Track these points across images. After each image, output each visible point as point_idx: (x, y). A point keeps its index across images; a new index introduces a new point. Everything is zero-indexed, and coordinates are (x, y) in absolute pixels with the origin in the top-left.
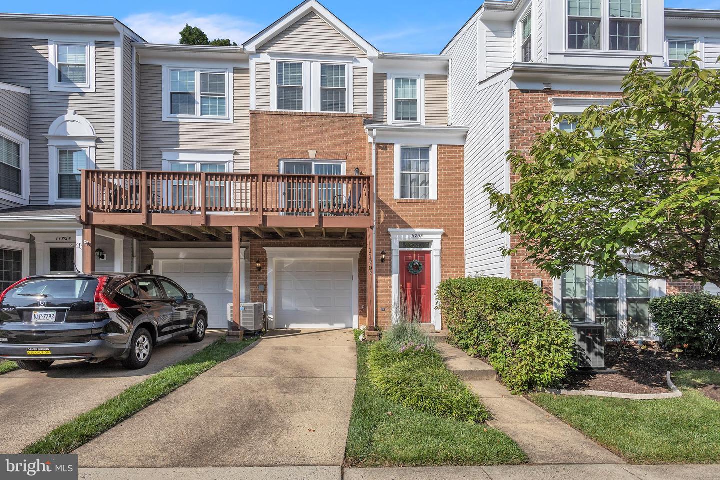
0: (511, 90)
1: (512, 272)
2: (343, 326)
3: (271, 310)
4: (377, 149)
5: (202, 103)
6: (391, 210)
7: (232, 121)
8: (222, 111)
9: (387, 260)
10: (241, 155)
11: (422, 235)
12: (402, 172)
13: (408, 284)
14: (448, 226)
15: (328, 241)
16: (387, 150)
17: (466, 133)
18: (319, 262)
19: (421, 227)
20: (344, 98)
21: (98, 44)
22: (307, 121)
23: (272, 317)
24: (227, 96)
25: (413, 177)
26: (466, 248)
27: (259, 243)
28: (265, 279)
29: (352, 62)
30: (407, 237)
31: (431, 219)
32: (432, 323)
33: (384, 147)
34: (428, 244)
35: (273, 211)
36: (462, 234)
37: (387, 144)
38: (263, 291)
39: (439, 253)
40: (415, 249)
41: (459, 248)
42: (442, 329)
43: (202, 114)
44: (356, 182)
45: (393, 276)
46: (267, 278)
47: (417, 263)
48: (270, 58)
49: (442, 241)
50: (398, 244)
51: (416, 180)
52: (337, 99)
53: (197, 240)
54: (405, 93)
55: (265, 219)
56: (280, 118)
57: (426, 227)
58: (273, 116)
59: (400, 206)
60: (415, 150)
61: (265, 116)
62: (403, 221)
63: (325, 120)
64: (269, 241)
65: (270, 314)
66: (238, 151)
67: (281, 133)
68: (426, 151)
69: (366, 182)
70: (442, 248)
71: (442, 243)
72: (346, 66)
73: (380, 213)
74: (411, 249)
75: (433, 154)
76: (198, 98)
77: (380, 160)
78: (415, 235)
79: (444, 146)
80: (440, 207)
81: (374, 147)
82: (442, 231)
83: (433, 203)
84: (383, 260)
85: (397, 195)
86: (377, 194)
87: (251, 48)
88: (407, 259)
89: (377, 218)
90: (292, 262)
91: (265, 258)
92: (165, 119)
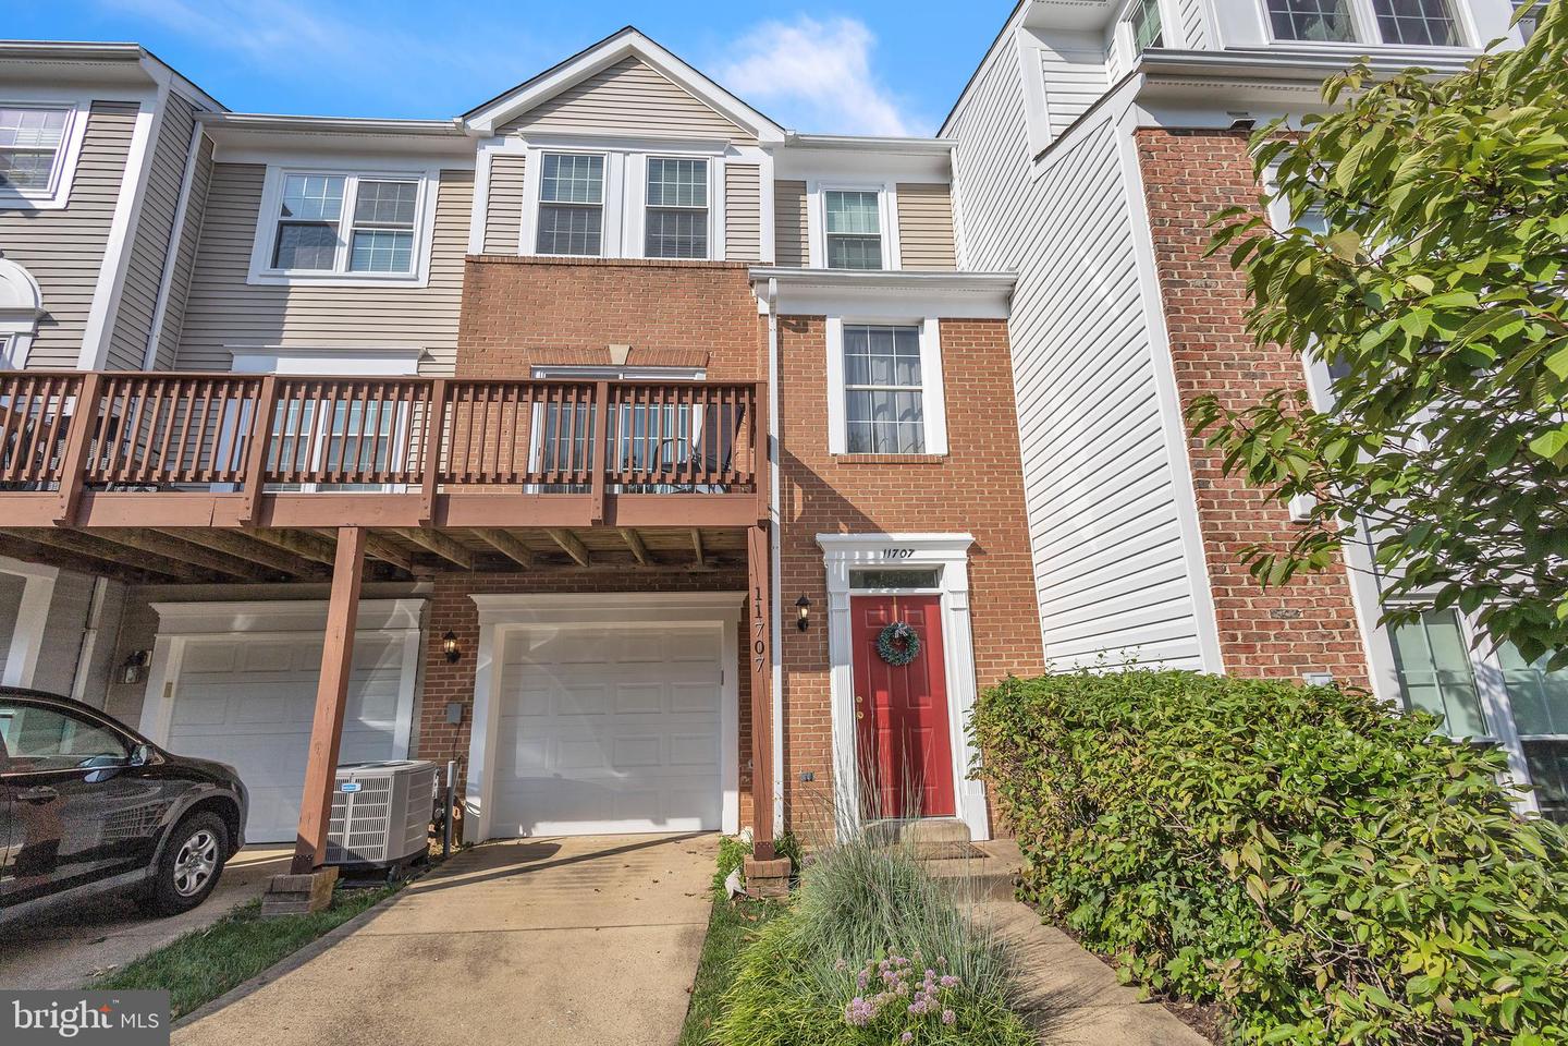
0: (1140, 129)
1: (1225, 650)
2: (692, 825)
3: (476, 782)
4: (779, 330)
5: (353, 244)
6: (823, 484)
7: (423, 282)
8: (402, 262)
9: (815, 624)
10: (438, 360)
11: (912, 551)
12: (849, 387)
13: (878, 694)
14: (982, 525)
15: (655, 574)
16: (807, 331)
17: (1009, 289)
18: (627, 634)
19: (909, 528)
20: (701, 228)
21: (96, 107)
22: (609, 279)
23: (476, 801)
24: (417, 231)
25: (880, 399)
26: (1039, 584)
27: (460, 582)
28: (468, 686)
29: (722, 153)
30: (871, 555)
31: (935, 506)
32: (960, 815)
33: (798, 324)
34: (931, 576)
35: (467, 479)
36: (1024, 544)
37: (808, 317)
38: (458, 721)
39: (963, 601)
40: (895, 591)
41: (1021, 585)
42: (992, 838)
43: (350, 268)
44: (717, 399)
45: (834, 672)
46: (473, 683)
47: (901, 631)
48: (528, 145)
49: (969, 565)
50: (844, 577)
51: (887, 408)
52: (685, 230)
53: (289, 578)
54: (852, 222)
55: (440, 504)
56: (541, 272)
57: (921, 530)
58: (524, 268)
59: (848, 472)
60: (881, 333)
61: (502, 267)
62: (856, 512)
63: (653, 274)
64: (486, 578)
65: (474, 794)
66: (430, 352)
67: (542, 306)
68: (908, 336)
69: (745, 400)
70: (971, 586)
71: (969, 572)
72: (708, 162)
73: (791, 493)
74: (884, 591)
75: (930, 341)
76: (345, 234)
77: (789, 355)
78: (893, 551)
79: (956, 320)
80: (957, 473)
81: (772, 324)
82: (968, 536)
83: (937, 463)
84: (803, 625)
85: (837, 443)
86: (782, 441)
87: (483, 123)
88: (876, 621)
89: (782, 505)
90: (554, 635)
91: (471, 626)
92: (253, 279)
